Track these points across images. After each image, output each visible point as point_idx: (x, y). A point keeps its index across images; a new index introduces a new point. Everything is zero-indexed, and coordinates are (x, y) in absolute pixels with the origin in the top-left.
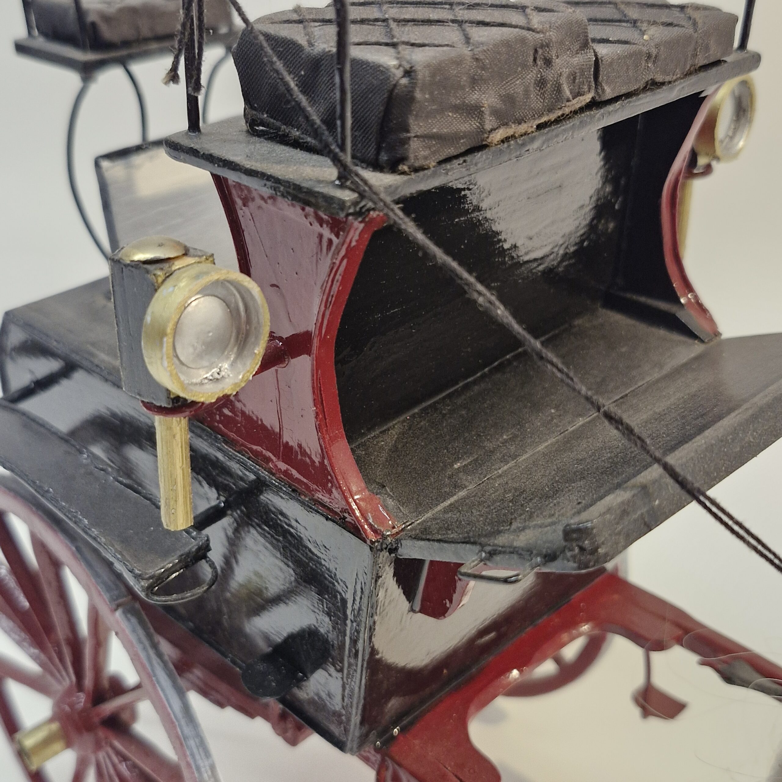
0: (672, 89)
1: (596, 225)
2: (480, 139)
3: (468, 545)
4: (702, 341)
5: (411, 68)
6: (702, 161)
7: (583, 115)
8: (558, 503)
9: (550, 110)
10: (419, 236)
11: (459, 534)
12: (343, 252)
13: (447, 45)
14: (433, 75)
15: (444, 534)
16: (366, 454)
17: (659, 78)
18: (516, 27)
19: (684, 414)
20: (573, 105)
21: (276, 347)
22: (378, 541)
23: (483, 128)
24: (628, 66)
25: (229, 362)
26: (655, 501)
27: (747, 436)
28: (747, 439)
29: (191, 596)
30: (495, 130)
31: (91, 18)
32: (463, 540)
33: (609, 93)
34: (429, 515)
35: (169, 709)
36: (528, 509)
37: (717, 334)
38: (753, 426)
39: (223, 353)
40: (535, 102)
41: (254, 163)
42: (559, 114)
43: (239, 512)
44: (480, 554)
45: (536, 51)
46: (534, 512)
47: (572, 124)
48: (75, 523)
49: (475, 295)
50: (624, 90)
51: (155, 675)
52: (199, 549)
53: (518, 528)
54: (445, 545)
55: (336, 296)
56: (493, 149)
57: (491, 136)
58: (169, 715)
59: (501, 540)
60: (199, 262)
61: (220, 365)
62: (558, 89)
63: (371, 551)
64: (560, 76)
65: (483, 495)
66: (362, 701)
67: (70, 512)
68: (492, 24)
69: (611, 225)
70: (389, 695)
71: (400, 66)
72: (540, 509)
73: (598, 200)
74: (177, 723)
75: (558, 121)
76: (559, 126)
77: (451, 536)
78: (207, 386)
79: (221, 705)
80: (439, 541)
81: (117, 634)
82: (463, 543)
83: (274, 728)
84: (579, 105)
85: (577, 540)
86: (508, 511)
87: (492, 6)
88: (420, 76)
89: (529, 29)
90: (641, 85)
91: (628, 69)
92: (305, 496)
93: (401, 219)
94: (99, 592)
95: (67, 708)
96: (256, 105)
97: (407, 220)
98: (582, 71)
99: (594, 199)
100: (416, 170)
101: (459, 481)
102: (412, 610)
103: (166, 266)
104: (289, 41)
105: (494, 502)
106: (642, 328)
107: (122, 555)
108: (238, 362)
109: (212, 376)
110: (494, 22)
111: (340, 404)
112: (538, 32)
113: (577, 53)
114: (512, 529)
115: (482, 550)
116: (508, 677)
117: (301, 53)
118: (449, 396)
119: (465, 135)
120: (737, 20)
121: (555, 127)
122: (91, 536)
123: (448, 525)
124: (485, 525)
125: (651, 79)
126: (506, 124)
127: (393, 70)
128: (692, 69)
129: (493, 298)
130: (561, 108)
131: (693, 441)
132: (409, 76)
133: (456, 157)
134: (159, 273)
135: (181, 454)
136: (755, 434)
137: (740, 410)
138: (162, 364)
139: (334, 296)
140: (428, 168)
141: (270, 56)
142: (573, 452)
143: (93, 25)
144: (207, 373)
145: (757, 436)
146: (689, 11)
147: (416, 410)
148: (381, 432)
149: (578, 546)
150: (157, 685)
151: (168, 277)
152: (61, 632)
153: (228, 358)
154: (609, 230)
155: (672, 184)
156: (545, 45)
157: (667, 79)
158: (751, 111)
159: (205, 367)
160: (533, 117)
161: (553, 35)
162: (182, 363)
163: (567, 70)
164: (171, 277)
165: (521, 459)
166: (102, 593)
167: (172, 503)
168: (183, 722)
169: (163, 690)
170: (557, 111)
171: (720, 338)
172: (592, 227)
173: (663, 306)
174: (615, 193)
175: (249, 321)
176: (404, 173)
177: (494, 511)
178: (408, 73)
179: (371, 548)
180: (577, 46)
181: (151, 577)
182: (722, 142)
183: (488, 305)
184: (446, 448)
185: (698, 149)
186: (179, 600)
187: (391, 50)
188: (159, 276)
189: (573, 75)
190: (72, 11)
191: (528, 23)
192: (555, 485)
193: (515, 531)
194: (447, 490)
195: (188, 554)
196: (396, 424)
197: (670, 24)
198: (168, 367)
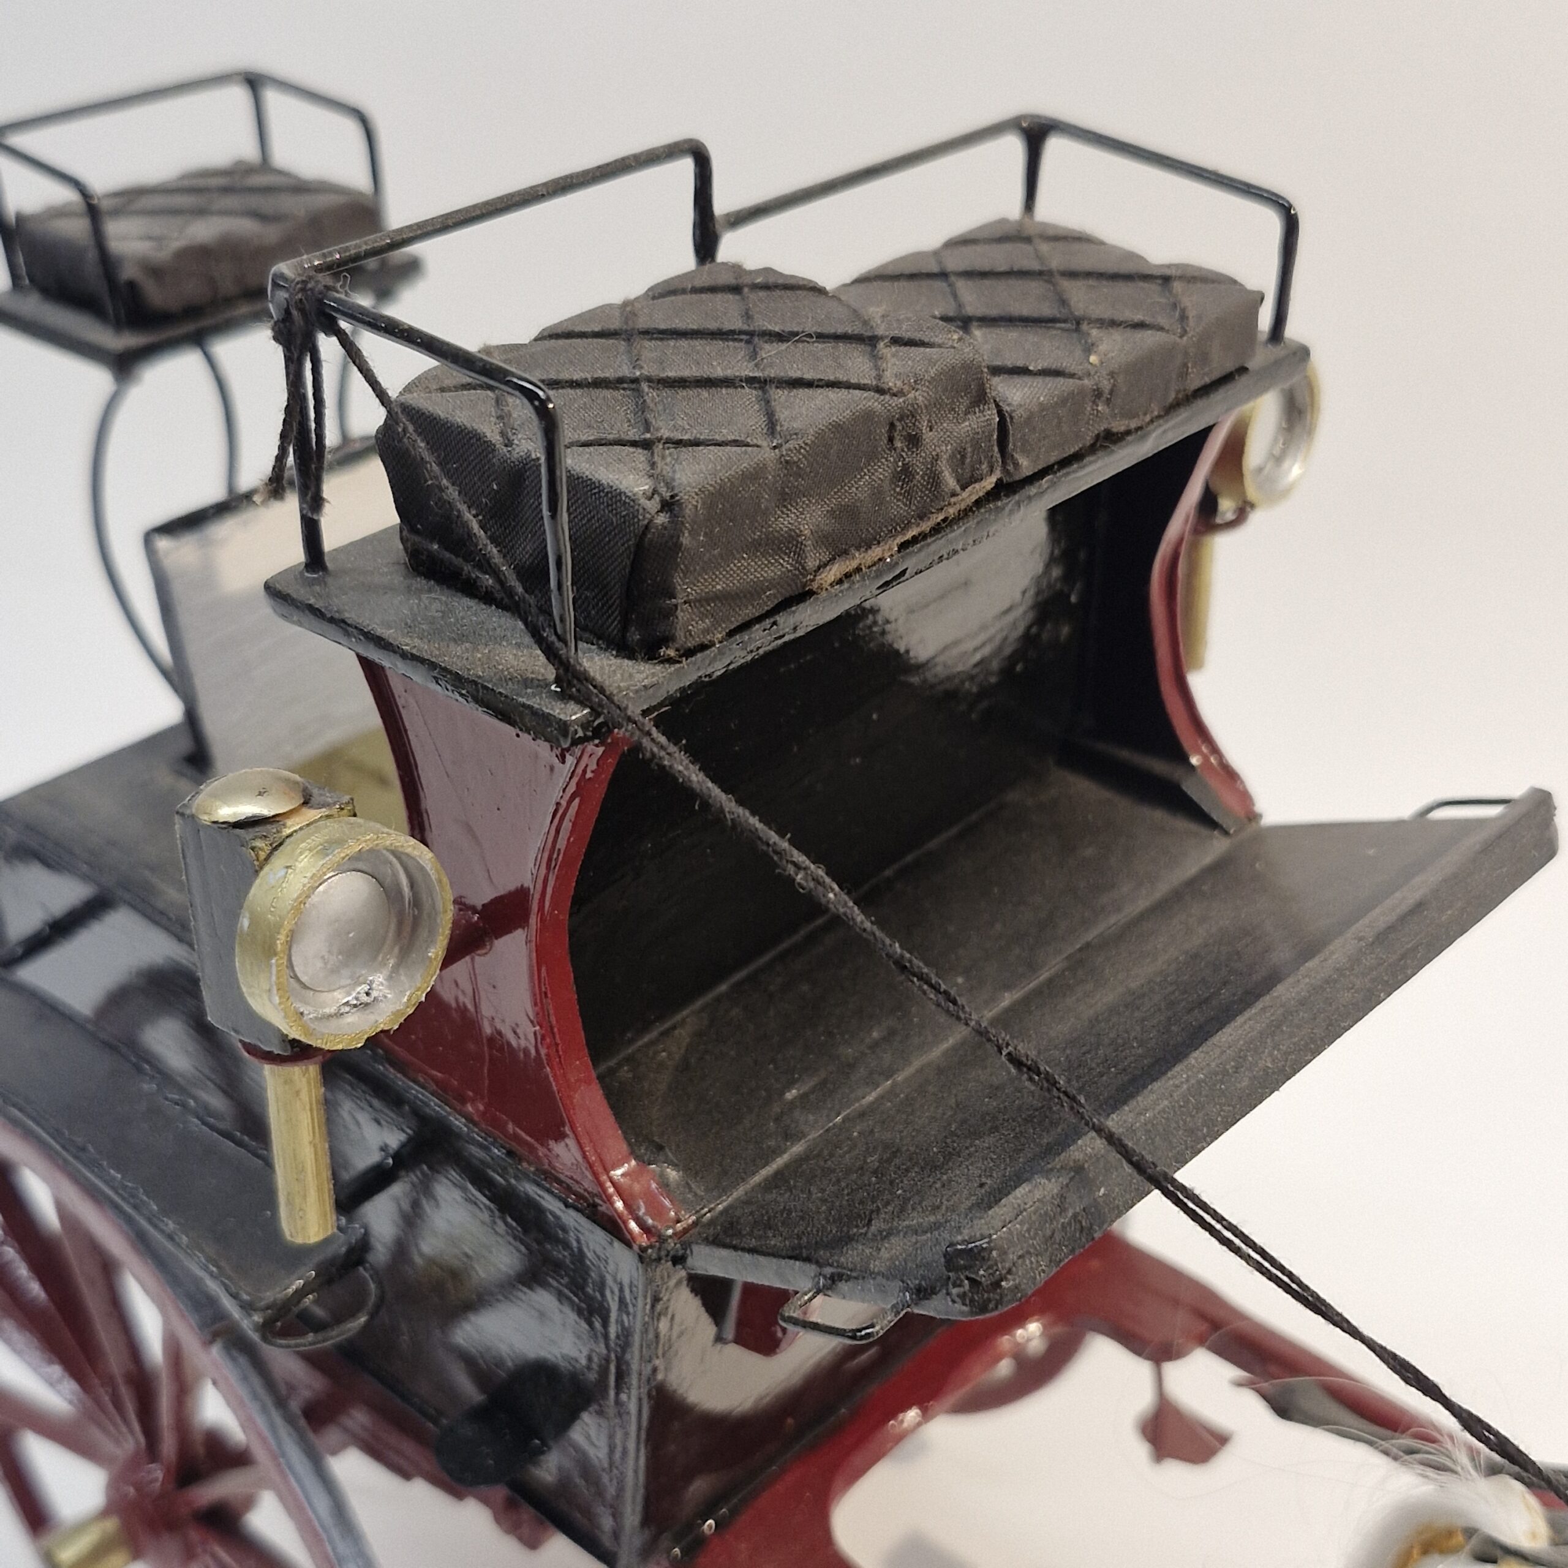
0: (1144, 438)
1: (1038, 635)
2: (799, 585)
3: (797, 1263)
4: (1226, 833)
5: (672, 497)
6: (1227, 506)
7: (983, 510)
8: (950, 1181)
9: (922, 517)
10: (696, 777)
11: (785, 1239)
12: (572, 788)
13: (736, 443)
14: (710, 506)
15: (760, 1237)
16: (634, 1077)
17: (1119, 426)
18: (858, 387)
19: (1172, 998)
20: (963, 500)
21: (470, 925)
22: (651, 1246)
23: (804, 568)
24: (1060, 419)
25: (386, 972)
26: (1099, 1191)
27: (1261, 1059)
28: (1261, 1064)
29: (338, 1336)
30: (825, 565)
31: (128, 272)
32: (790, 1253)
33: (1026, 465)
34: (739, 1192)
35: (310, 1513)
36: (900, 1192)
37: (1253, 817)
38: (1273, 1040)
39: (375, 958)
40: (898, 508)
41: (417, 642)
42: (939, 520)
43: (418, 1173)
44: (817, 1279)
45: (892, 426)
46: (909, 1199)
47: (963, 528)
48: (135, 1207)
49: (791, 869)
50: (1054, 457)
51: (284, 1455)
52: (351, 1250)
53: (880, 1232)
54: (761, 1259)
55: (565, 851)
56: (824, 594)
57: (818, 578)
58: (310, 1521)
59: (851, 1256)
60: (328, 817)
61: (371, 978)
62: (934, 479)
63: (642, 1263)
64: (937, 460)
65: (831, 1155)
66: (642, 1491)
67: (125, 1187)
68: (816, 383)
69: (1065, 630)
70: (689, 1476)
71: (655, 491)
72: (918, 1192)
73: (1037, 594)
74: (324, 1536)
75: (936, 530)
76: (940, 536)
77: (773, 1243)
78: (349, 1019)
79: (406, 1476)
80: (752, 1251)
81: (215, 1383)
82: (790, 1258)
83: (498, 1520)
84: (974, 498)
85: (966, 1268)
86: (868, 1194)
87: (821, 337)
88: (688, 511)
89: (880, 391)
90: (1089, 440)
91: (1060, 423)
92: (530, 1163)
93: (662, 747)
94: (181, 1310)
95: (131, 1490)
96: (419, 526)
97: (672, 748)
98: (976, 445)
99: (1031, 592)
100: (689, 653)
101: (793, 1125)
102: (719, 1339)
103: (272, 828)
104: (472, 432)
105: (848, 1171)
106: (1123, 806)
107: (218, 1267)
108: (402, 971)
109: (357, 999)
110: (821, 380)
111: (581, 1015)
112: (895, 395)
113: (966, 413)
114: (870, 1235)
115: (820, 1274)
116: (902, 1421)
117: (491, 455)
118: (782, 957)
119: (772, 584)
120: (1262, 299)
121: (933, 539)
122: (162, 1231)
123: (769, 1218)
124: (828, 1221)
125: (1105, 430)
126: (845, 553)
127: (643, 501)
128: (1180, 396)
129: (821, 872)
130: (942, 509)
131: (1169, 1074)
132: (671, 511)
133: (759, 619)
134: (259, 843)
135: (310, 1120)
136: (1276, 1052)
137: (1253, 1011)
138: (270, 1001)
139: (562, 852)
140: (712, 644)
141: (436, 478)
142: (986, 1068)
143: (132, 285)
144: (349, 994)
145: (1279, 1056)
146: (1177, 286)
147: (723, 988)
148: (662, 1034)
149: (968, 1278)
150: (288, 1471)
151: (276, 849)
152: (115, 1362)
153: (383, 964)
154: (1062, 638)
155: (1167, 560)
156: (910, 414)
157: (1133, 425)
158: (1312, 412)
159: (344, 987)
160: (892, 534)
161: (918, 396)
162: (305, 986)
163: (949, 447)
164: (281, 848)
165: (900, 1077)
166: (186, 1314)
167: (298, 1201)
168: (335, 1534)
169: (299, 1481)
170: (935, 516)
171: (1258, 823)
172: (1028, 640)
173: (1159, 767)
174: (1068, 577)
175: (416, 902)
176: (670, 661)
177: (846, 1192)
178: (669, 505)
179: (641, 1259)
180: (966, 401)
181: (268, 1308)
182: (1260, 470)
183: (812, 885)
184: (773, 1061)
185: (1216, 486)
186: (319, 1342)
187: (640, 454)
188: (261, 849)
189: (960, 453)
190: (92, 255)
191: (879, 377)
192: (949, 1141)
193: (874, 1238)
194: (772, 1143)
195: (332, 1262)
196: (687, 1017)
197: (1140, 325)
198: (280, 1004)
